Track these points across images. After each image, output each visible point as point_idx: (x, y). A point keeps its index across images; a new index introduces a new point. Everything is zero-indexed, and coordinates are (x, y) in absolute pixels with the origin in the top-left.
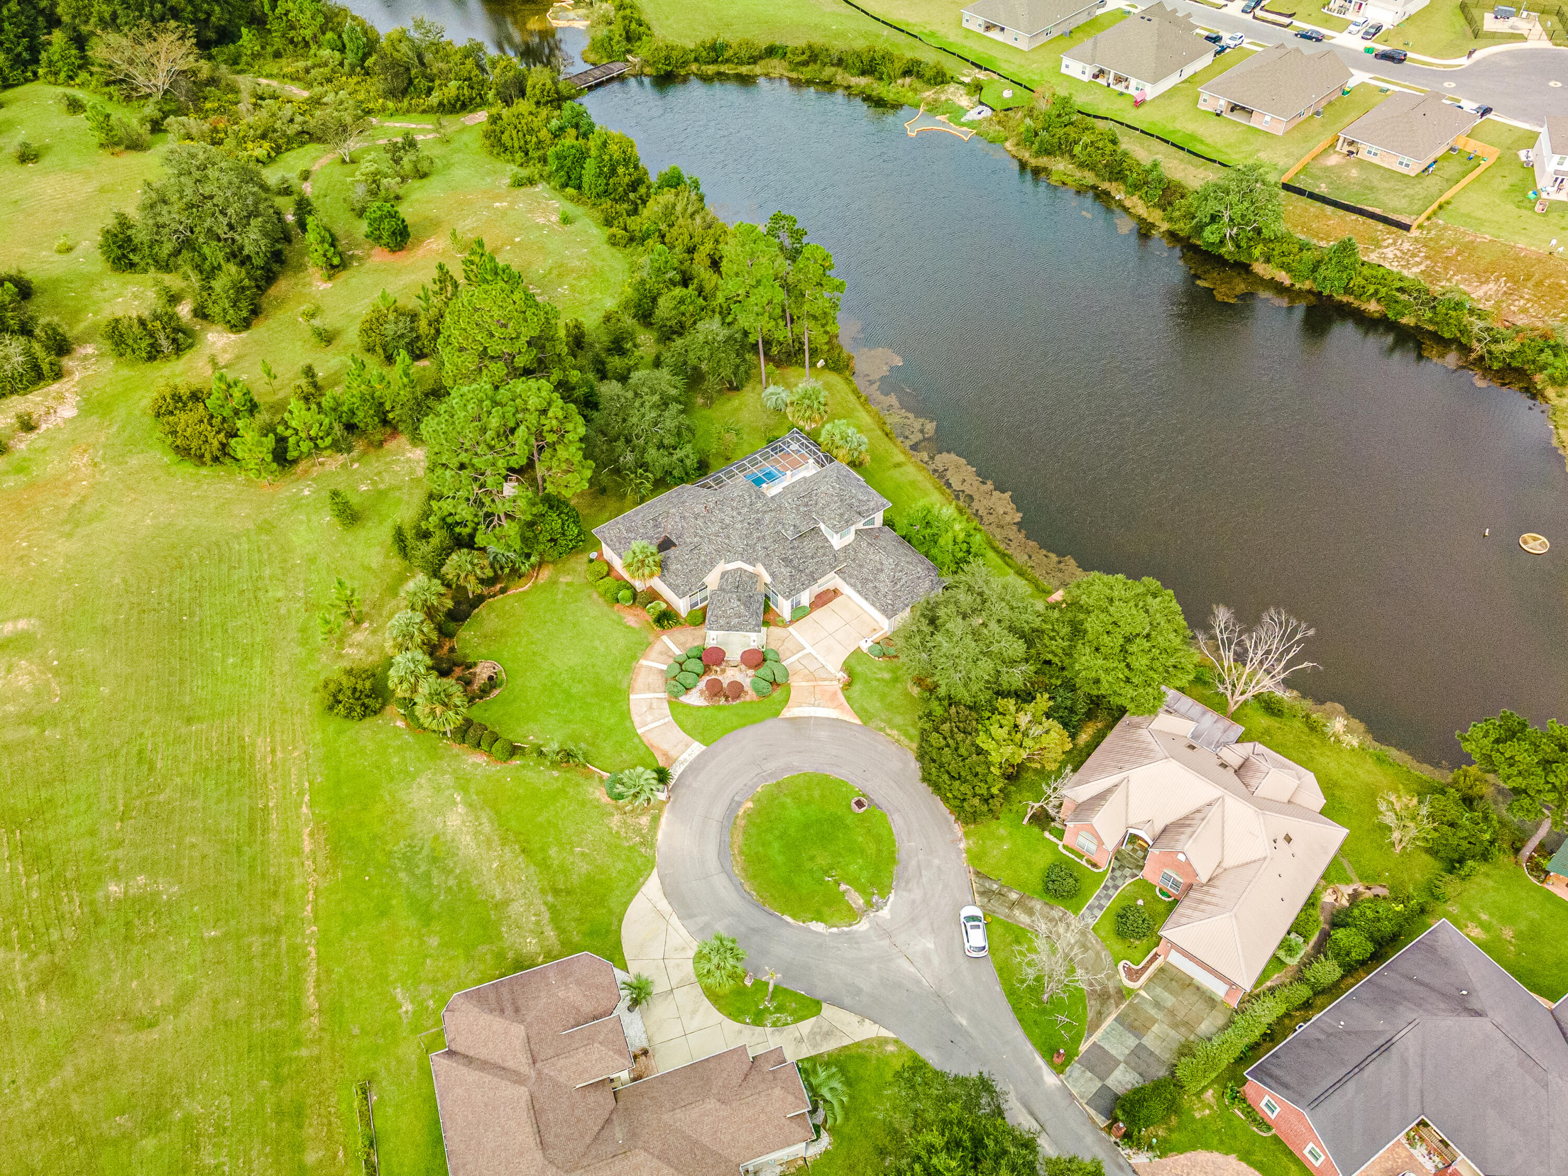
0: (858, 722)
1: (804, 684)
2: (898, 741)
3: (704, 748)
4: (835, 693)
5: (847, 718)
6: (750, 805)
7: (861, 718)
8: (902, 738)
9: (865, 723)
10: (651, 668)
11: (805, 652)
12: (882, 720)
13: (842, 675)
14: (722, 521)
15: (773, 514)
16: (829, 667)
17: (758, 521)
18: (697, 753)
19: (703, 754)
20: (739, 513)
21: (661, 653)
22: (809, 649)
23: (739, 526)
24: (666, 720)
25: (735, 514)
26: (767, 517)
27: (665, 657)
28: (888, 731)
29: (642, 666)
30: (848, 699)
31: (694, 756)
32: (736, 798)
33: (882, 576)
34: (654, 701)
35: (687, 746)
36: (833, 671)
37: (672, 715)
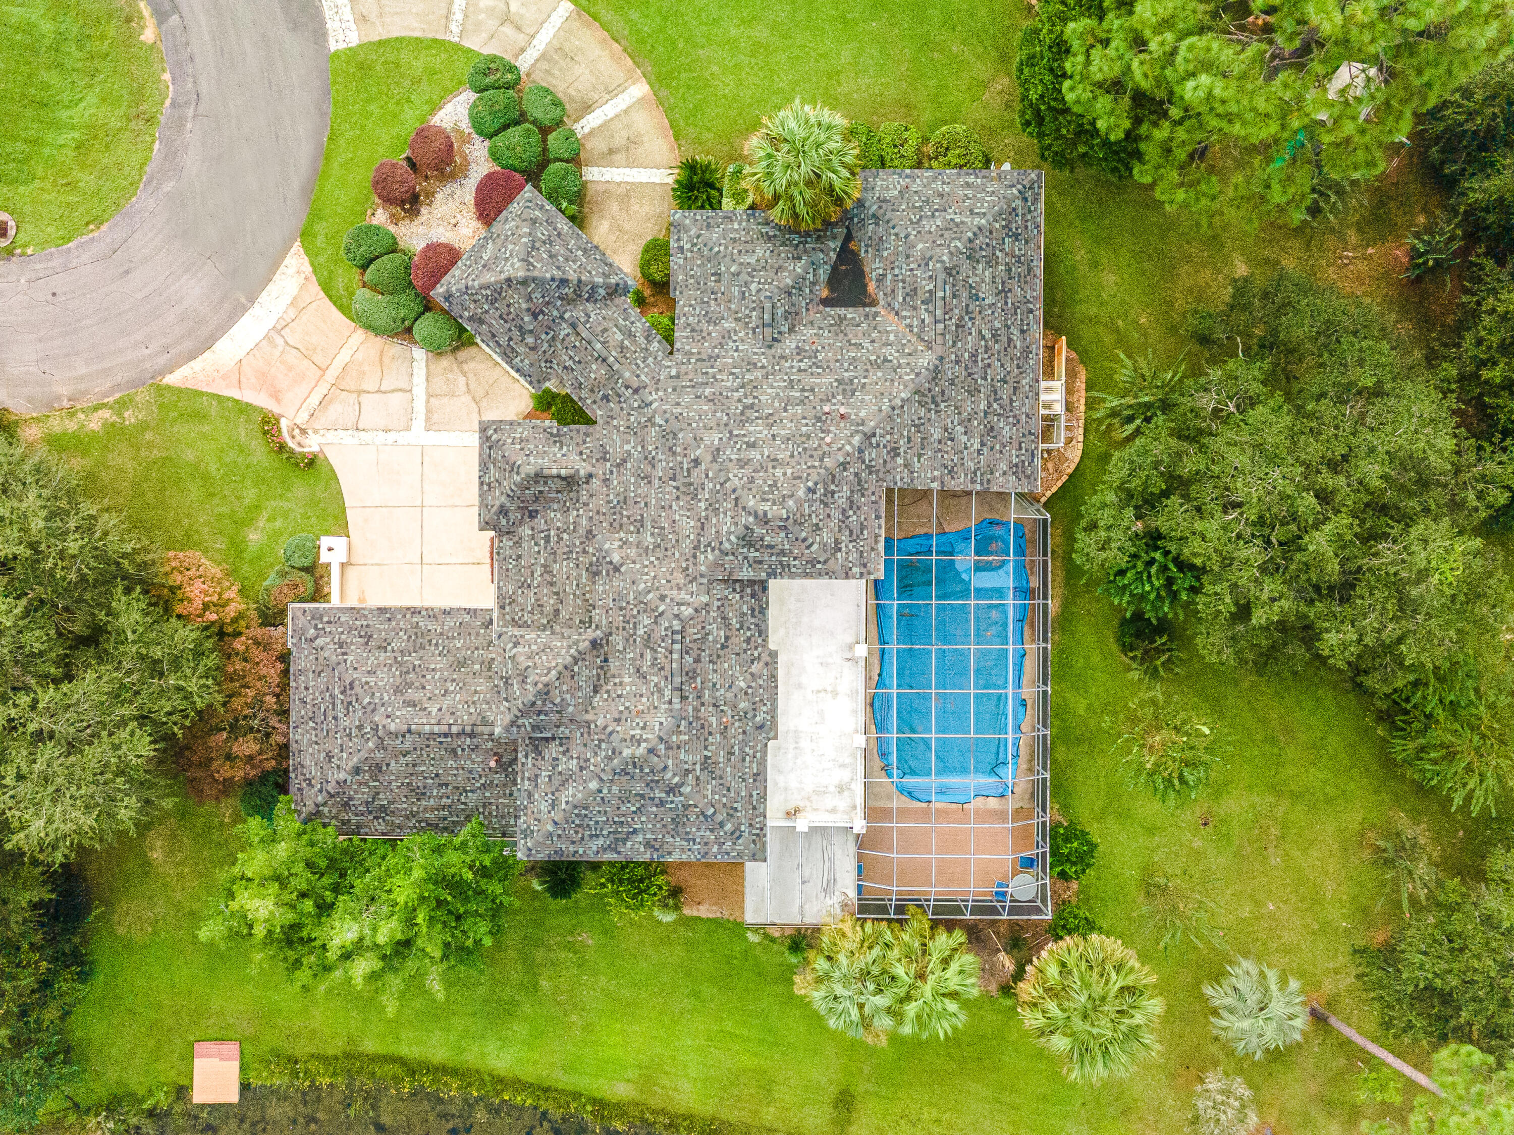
0: (173, 379)
1: (344, 356)
2: (72, 413)
3: (333, 47)
4: (276, 396)
5: (197, 364)
6: (149, 35)
7: (179, 392)
8: (71, 426)
9: (160, 390)
10: (613, 92)
11: (419, 423)
12: (143, 427)
13: (312, 445)
14: (770, 420)
15: (687, 546)
16: (348, 438)
17: (691, 492)
18: (331, 25)
19: (320, 34)
20: (743, 463)
21: (634, 141)
22: (418, 433)
23: (714, 438)
24: (455, 28)
25: (754, 455)
26: (688, 525)
27: (619, 140)
28: (106, 414)
29: (630, 78)
30: (243, 408)
31: (328, 13)
32: (175, 19)
33: (384, 679)
34: (521, 39)
35: (362, 19)
36: (331, 436)
37: (457, 47)
